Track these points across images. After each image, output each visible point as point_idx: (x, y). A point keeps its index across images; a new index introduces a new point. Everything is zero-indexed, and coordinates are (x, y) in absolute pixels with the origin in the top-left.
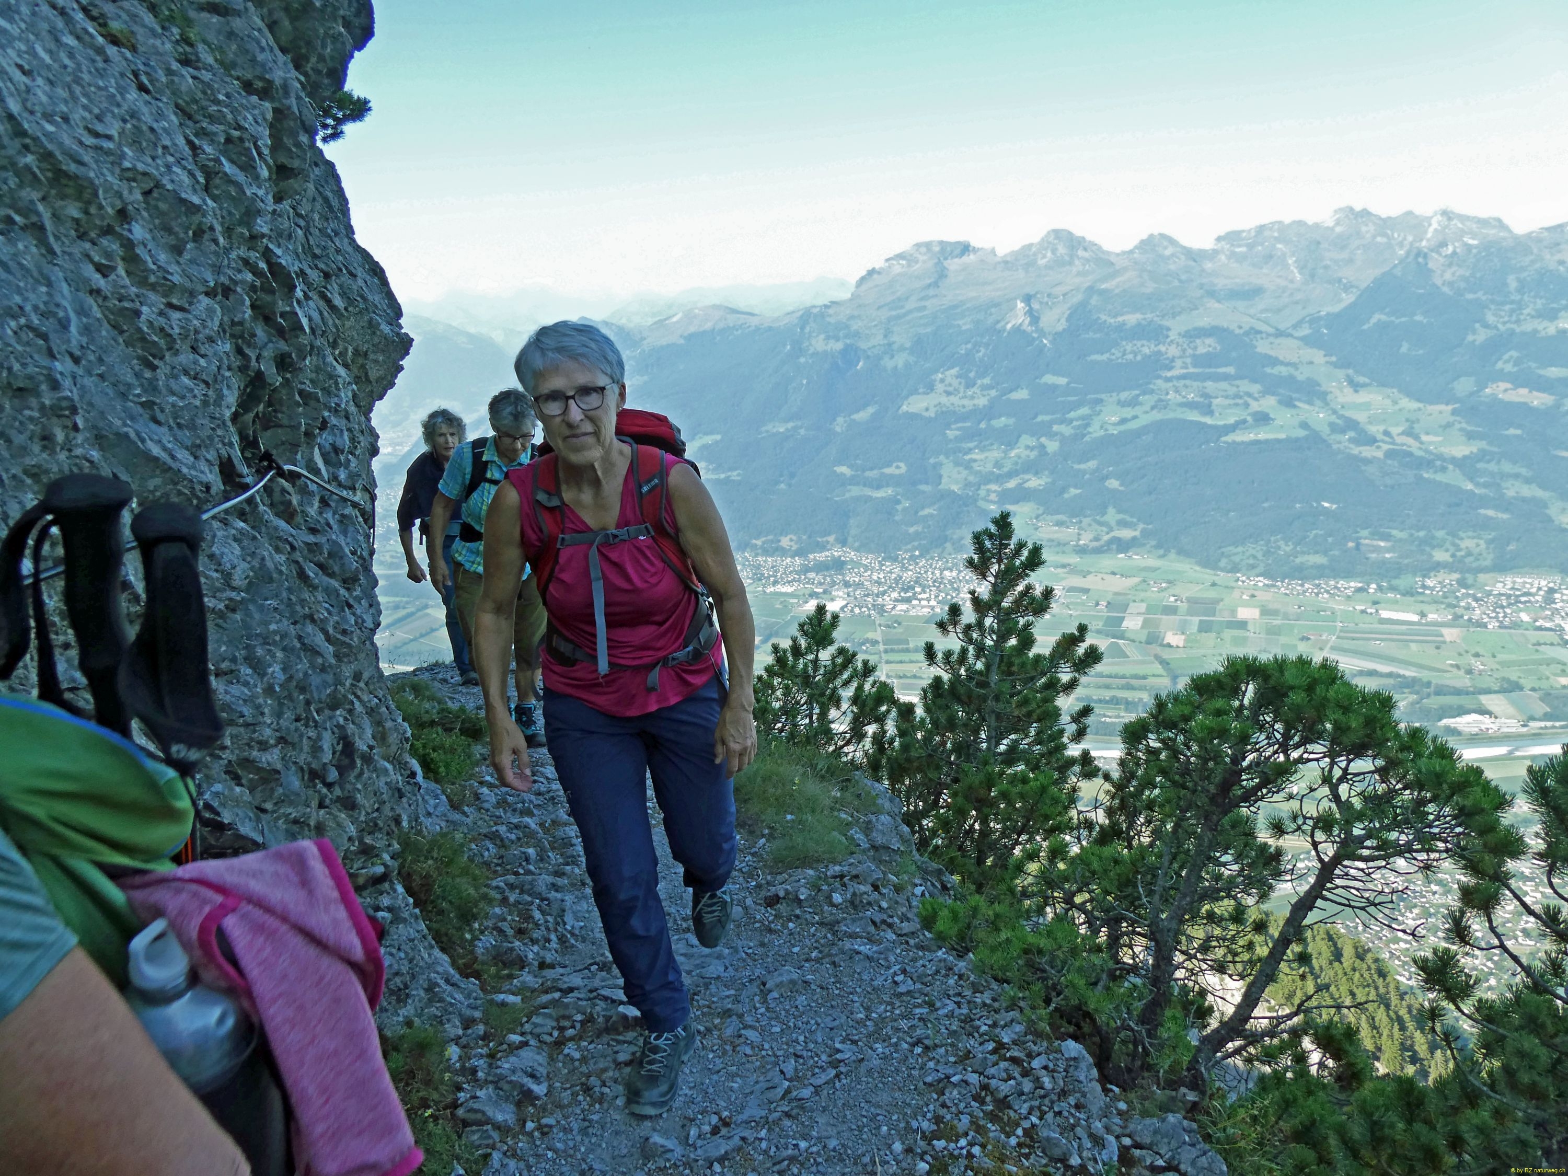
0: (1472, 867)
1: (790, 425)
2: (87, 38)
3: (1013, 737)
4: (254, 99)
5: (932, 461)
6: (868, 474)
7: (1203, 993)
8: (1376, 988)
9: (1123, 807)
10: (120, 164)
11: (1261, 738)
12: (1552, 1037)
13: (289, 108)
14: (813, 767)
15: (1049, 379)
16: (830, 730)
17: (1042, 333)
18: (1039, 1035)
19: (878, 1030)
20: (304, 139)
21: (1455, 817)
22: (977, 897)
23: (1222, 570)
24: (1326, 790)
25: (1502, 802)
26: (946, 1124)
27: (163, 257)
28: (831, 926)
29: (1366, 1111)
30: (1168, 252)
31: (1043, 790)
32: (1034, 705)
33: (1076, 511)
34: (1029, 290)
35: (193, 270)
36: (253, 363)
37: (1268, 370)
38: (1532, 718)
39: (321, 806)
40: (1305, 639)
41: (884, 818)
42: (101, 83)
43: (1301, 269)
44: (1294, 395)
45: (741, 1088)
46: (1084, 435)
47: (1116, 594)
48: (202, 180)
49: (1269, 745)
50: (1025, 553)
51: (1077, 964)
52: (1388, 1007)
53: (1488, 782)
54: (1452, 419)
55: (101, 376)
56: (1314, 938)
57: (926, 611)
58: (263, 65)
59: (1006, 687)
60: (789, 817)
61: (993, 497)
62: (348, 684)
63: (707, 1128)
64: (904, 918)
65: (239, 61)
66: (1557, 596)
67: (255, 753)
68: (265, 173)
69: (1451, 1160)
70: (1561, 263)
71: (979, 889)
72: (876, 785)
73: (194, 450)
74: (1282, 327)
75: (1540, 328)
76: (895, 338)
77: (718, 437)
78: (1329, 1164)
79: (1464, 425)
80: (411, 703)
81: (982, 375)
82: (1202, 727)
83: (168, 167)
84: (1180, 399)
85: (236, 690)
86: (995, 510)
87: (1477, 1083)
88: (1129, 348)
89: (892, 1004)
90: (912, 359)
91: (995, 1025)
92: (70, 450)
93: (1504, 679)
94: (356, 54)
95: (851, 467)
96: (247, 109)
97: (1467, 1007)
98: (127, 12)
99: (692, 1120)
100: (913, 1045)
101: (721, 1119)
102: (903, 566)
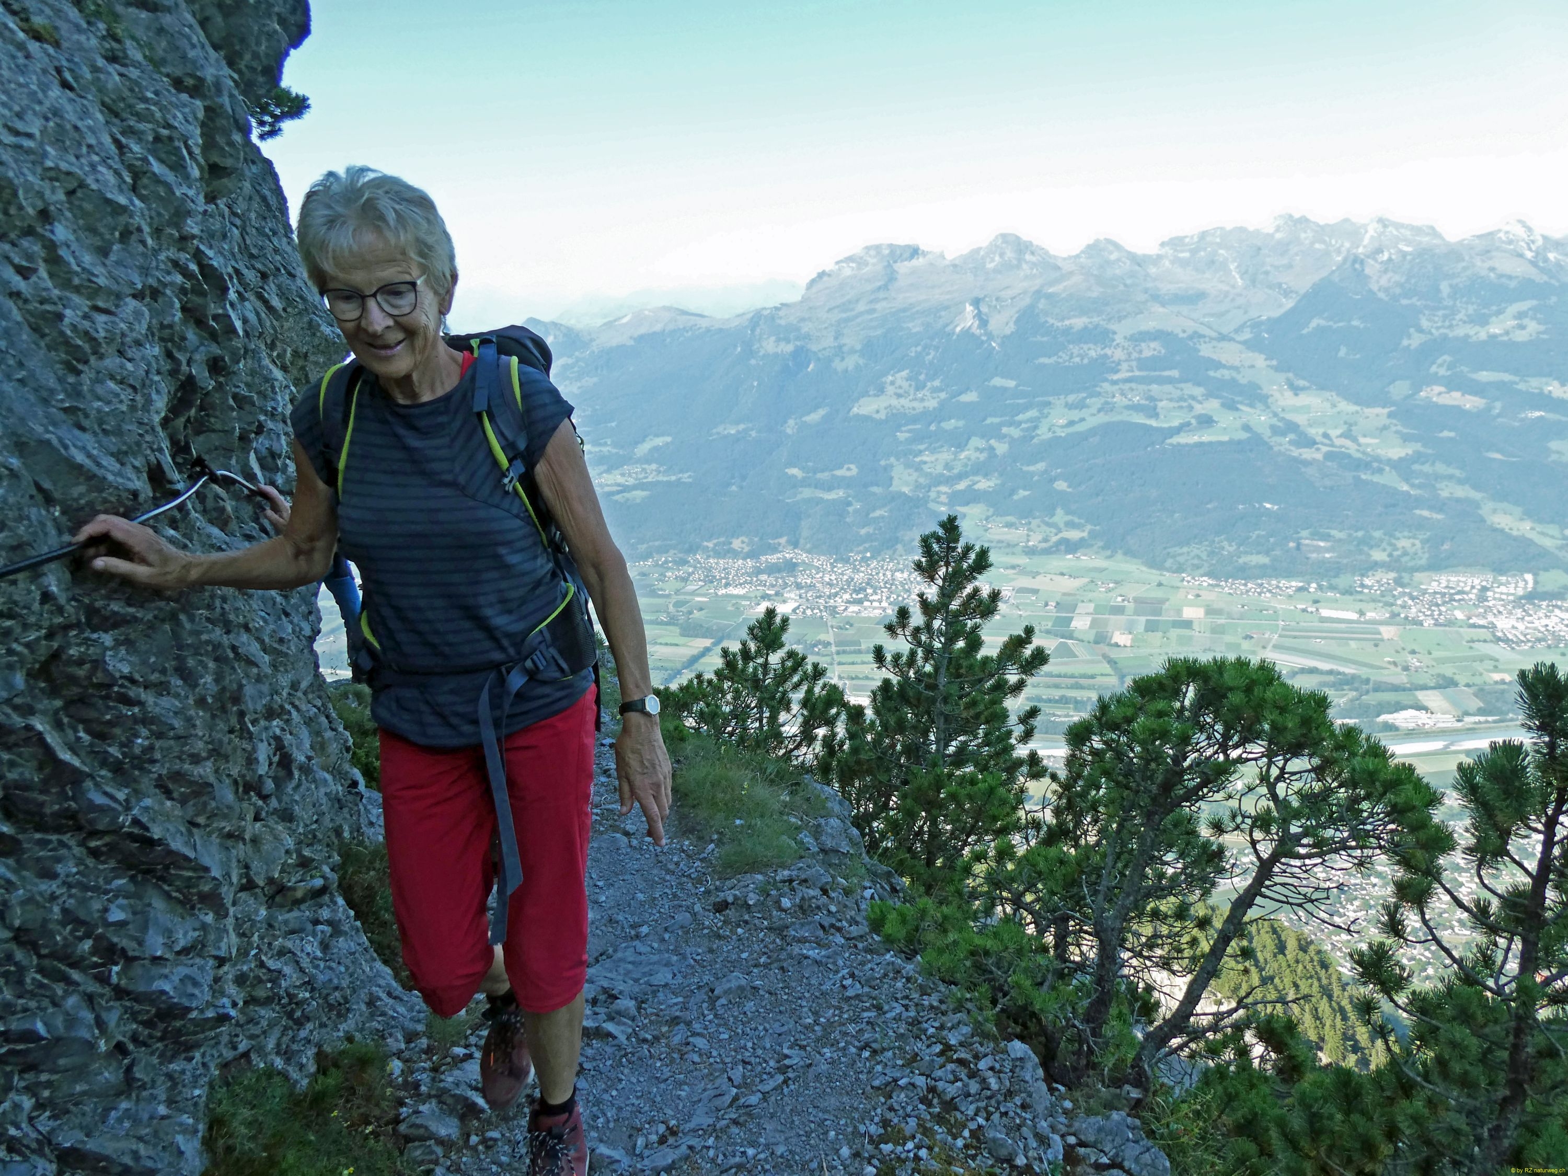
0: (1405, 862)
1: (741, 427)
2: (7, 34)
3: (962, 738)
4: (184, 97)
5: (883, 463)
6: (819, 475)
7: (1149, 989)
8: (1319, 979)
9: (1070, 806)
10: (42, 163)
11: (1200, 738)
12: (1482, 1027)
13: (222, 106)
14: (763, 771)
15: (998, 381)
16: (780, 734)
17: (991, 336)
18: (986, 1036)
19: (826, 1035)
20: (237, 137)
21: (1388, 814)
22: (926, 899)
23: (1168, 570)
24: (1264, 790)
25: (1434, 799)
26: (893, 1128)
27: (87, 259)
28: (780, 930)
29: (1304, 1103)
30: (1113, 257)
31: (991, 791)
32: (982, 707)
33: (1025, 512)
34: (978, 293)
35: (120, 272)
36: (184, 367)
37: (1211, 373)
38: (1467, 714)
39: (257, 818)
40: (1249, 637)
41: (834, 822)
42: (21, 80)
43: (1243, 274)
44: (1237, 399)
45: (689, 1096)
46: (1032, 437)
47: (1064, 594)
48: (129, 180)
49: (1210, 745)
50: (973, 556)
51: (1023, 964)
52: (1330, 997)
53: (1420, 779)
54: (1388, 422)
55: (22, 381)
56: (1259, 931)
57: (877, 613)
58: (194, 62)
59: (954, 690)
60: (738, 822)
61: (943, 498)
62: (284, 694)
63: (654, 1138)
64: (853, 922)
65: (169, 58)
66: (1489, 594)
67: (186, 766)
68: (196, 173)
69: (1386, 1149)
70: (1492, 269)
71: (928, 892)
72: (826, 788)
73: (120, 456)
74: (1225, 331)
75: (1472, 332)
76: (846, 340)
77: (669, 439)
78: (1270, 1155)
79: (1399, 428)
80: (354, 711)
81: (932, 378)
82: (1144, 727)
83: (93, 166)
84: (1125, 402)
85: (166, 702)
86: (944, 511)
87: (1411, 1074)
88: (1076, 351)
89: (840, 1008)
90: (861, 362)
91: (942, 1027)
93: (1439, 675)
94: (292, 52)
95: (802, 469)
96: (177, 107)
97: (1401, 999)
98: (51, 7)
99: (639, 1130)
100: (862, 1049)
101: (668, 1128)
102: (855, 568)
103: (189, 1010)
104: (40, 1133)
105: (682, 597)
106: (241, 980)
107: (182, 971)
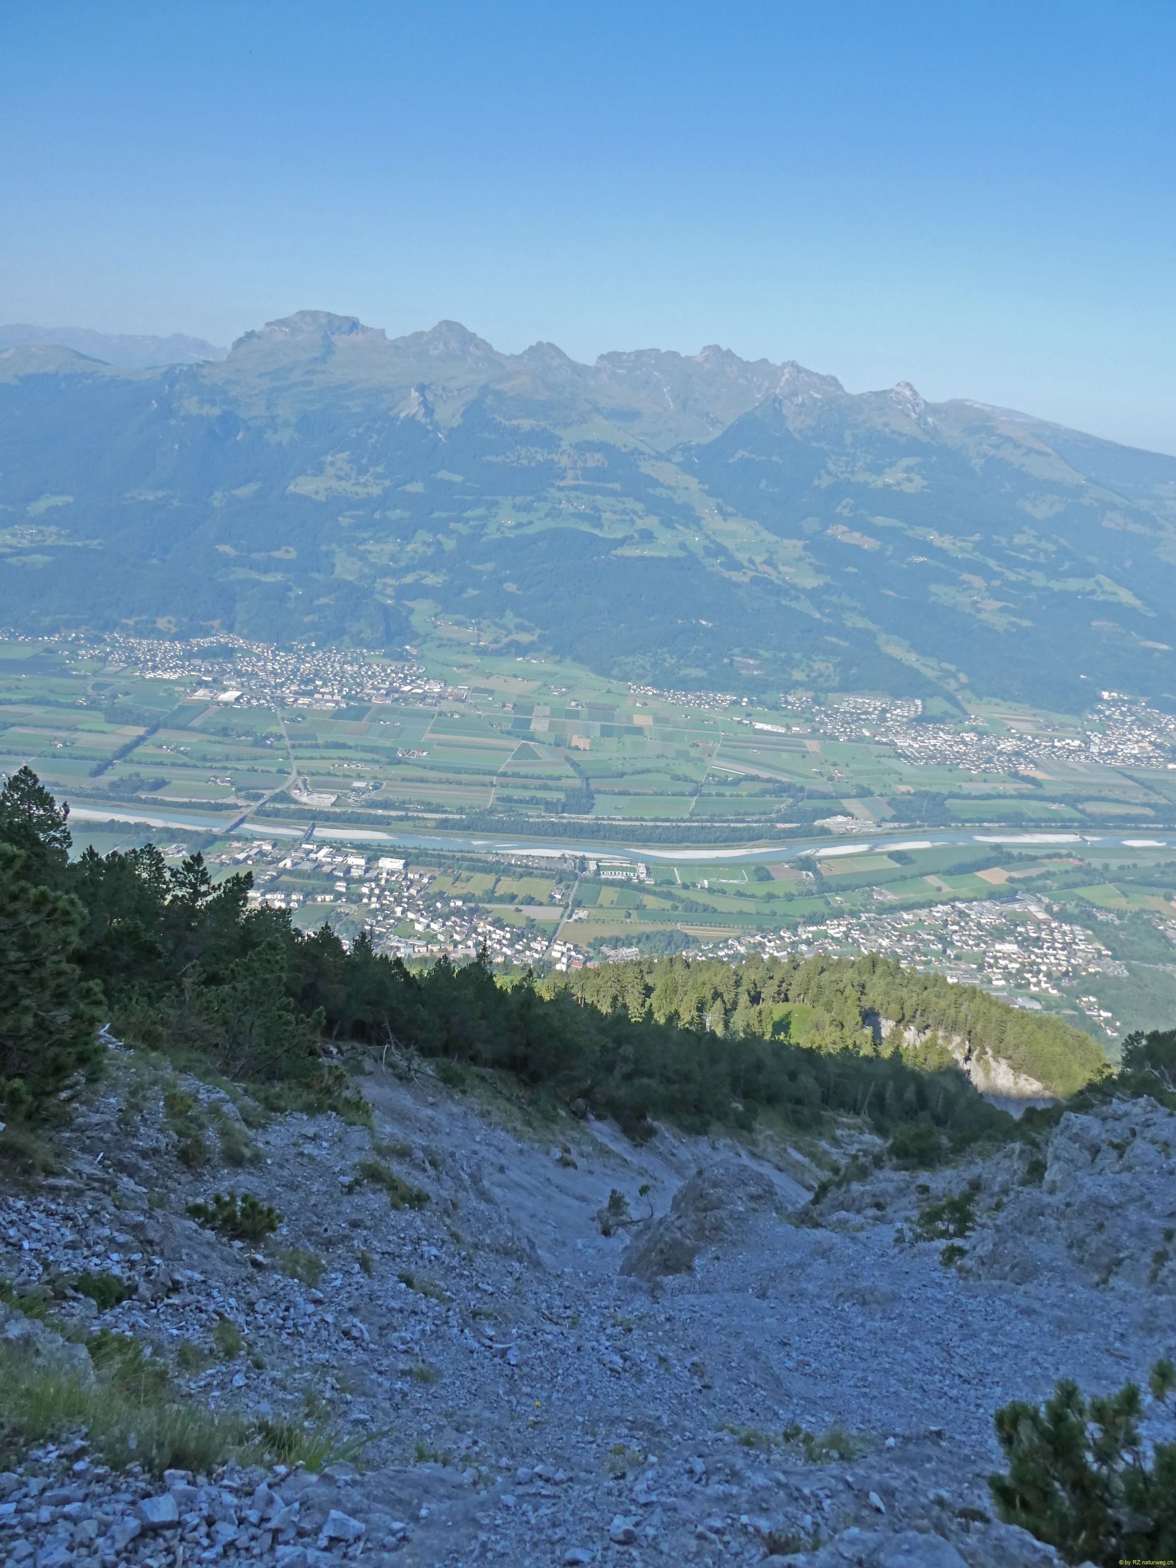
1: (160, 494)
5: (324, 548)
6: (255, 556)
15: (444, 474)
17: (437, 427)
23: (615, 678)
30: (556, 363)
33: (475, 612)
34: (423, 380)
37: (650, 490)
38: (884, 820)
40: (695, 745)
43: (675, 398)
44: (674, 518)
46: (482, 536)
47: (520, 696)
54: (803, 553)
57: (330, 705)
61: (390, 591)
66: (888, 715)
70: (886, 425)
74: (661, 451)
75: (870, 480)
76: (278, 411)
77: (70, 499)
79: (813, 560)
81: (375, 463)
84: (572, 509)
88: (523, 452)
90: (297, 437)
93: (858, 786)
95: (235, 546)
102: (299, 658)
105: (100, 679)
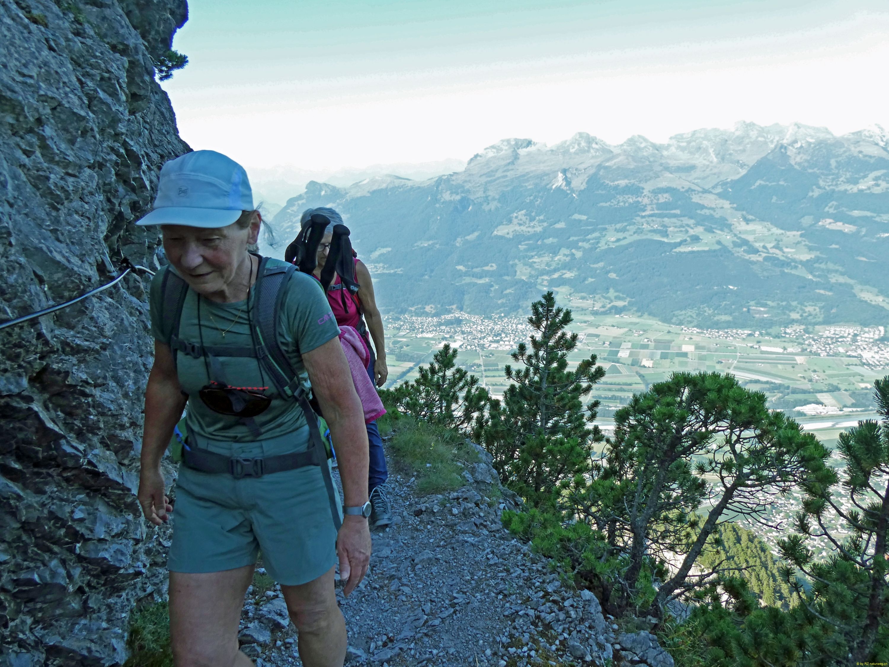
0: (809, 490)
1: (430, 242)
2: (18, 19)
3: (555, 419)
4: (118, 55)
5: (511, 263)
6: (475, 270)
7: (662, 562)
8: (760, 558)
9: (617, 458)
10: (38, 92)
12: (854, 585)
13: (138, 60)
14: (442, 436)
15: (576, 216)
16: (452, 415)
17: (573, 191)
18: (568, 587)
19: (478, 586)
20: (147, 78)
21: (799, 462)
22: (534, 509)
23: (673, 324)
24: (728, 448)
25: (826, 454)
26: (516, 639)
27: (63, 146)
28: (452, 527)
29: (751, 627)
30: (643, 145)
31: (572, 448)
32: (567, 401)
33: (593, 291)
34: (565, 166)
35: (81, 154)
36: (117, 207)
37: (699, 212)
38: (845, 406)
40: (719, 362)
41: (483, 465)
42: (26, 45)
43: (717, 155)
44: (714, 226)
45: (400, 620)
46: (596, 248)
47: (614, 337)
48: (86, 102)
49: (697, 422)
50: (562, 315)
51: (590, 547)
52: (766, 568)
53: (818, 443)
54: (800, 239)
55: (26, 215)
56: (725, 530)
57: (508, 348)
58: (123, 36)
59: (551, 391)
60: (428, 465)
61: (545, 283)
63: (380, 643)
64: (493, 522)
65: (109, 33)
66: (859, 338)
67: (118, 432)
68: (124, 98)
69: (798, 654)
70: (860, 152)
71: (536, 505)
72: (478, 446)
73: (82, 258)
74: (706, 187)
75: (849, 188)
76: (490, 193)
77: (390, 249)
78: (731, 657)
79: (807, 243)
81: (538, 215)
82: (659, 412)
83: (66, 94)
84: (649, 228)
85: (106, 395)
86: (545, 290)
87: (813, 611)
88: (621, 199)
89: (486, 571)
90: (499, 205)
91: (544, 582)
92: (7, 257)
93: (829, 384)
94: (178, 30)
95: (465, 266)
96: (113, 61)
97: (807, 568)
98: (43, 5)
99: (372, 639)
100: (498, 594)
101: (388, 638)
102: (495, 322)
103: (120, 568)
104: (36, 637)
105: (397, 339)
106: (148, 552)
107: (116, 547)
